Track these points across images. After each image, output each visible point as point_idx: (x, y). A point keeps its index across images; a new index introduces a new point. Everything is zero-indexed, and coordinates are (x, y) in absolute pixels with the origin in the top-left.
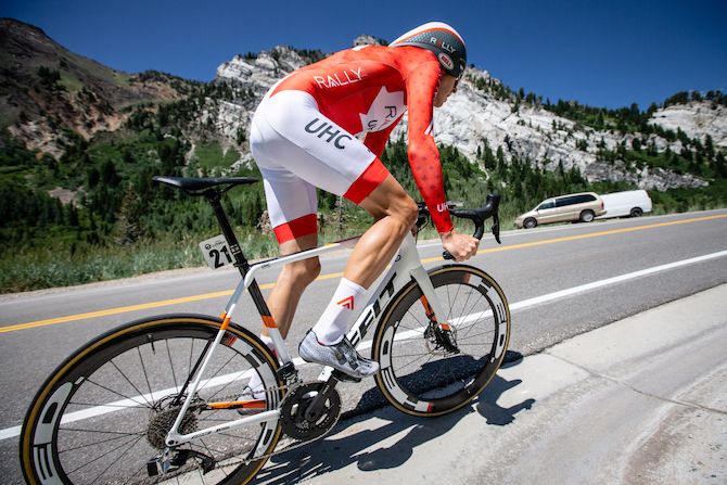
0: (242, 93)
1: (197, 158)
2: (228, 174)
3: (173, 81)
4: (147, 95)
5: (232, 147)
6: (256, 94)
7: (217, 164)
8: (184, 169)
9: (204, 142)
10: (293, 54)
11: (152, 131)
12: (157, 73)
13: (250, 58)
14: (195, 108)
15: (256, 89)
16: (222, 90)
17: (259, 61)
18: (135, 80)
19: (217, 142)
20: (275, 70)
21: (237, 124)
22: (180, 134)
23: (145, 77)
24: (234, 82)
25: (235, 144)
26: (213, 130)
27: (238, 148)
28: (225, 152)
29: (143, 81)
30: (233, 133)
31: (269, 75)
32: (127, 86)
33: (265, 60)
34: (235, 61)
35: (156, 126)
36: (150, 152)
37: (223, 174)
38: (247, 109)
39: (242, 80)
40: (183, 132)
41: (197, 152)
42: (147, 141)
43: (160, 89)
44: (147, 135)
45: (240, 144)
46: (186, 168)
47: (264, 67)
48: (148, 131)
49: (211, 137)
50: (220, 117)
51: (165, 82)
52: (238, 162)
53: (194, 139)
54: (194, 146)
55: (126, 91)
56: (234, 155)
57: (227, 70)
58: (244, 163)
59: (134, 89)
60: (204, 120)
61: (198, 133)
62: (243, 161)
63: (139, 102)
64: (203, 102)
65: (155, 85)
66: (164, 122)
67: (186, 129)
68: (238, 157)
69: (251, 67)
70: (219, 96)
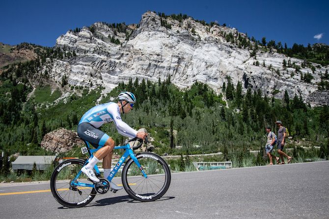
0: (69, 54)
1: (34, 96)
2: (50, 107)
3: (36, 48)
4: (19, 58)
5: (58, 88)
6: (77, 54)
7: (45, 100)
8: (24, 104)
9: (41, 86)
10: (105, 27)
11: (12, 80)
12: (27, 45)
13: (77, 31)
14: (38, 65)
15: (78, 51)
16: (57, 53)
17: (81, 33)
18: (14, 49)
19: (49, 85)
20: (91, 38)
21: (63, 74)
22: (27, 81)
23: (19, 47)
24: (65, 48)
25: (60, 87)
26: (48, 78)
27: (61, 89)
28: (52, 92)
29: (18, 50)
30: (60, 80)
31: (86, 42)
32: (9, 54)
33: (85, 33)
34: (68, 34)
35: (14, 77)
36: (7, 94)
37: (47, 106)
38: (71, 64)
39: (71, 46)
40: (29, 80)
41: (35, 93)
42: (7, 87)
43: (27, 53)
44: (8, 83)
45: (63, 86)
46: (26, 103)
47: (84, 37)
48: (9, 80)
49: (46, 83)
50: (54, 70)
51: (31, 49)
52: (60, 98)
53: (35, 85)
54: (34, 89)
55: (7, 56)
56: (58, 93)
57: (62, 41)
58: (63, 99)
59: (13, 54)
60: (43, 72)
61: (38, 81)
62: (62, 98)
63: (13, 63)
64: (44, 61)
65: (24, 51)
66: (19, 74)
67: (32, 78)
68: (60, 95)
69: (77, 37)
70: (55, 57)
